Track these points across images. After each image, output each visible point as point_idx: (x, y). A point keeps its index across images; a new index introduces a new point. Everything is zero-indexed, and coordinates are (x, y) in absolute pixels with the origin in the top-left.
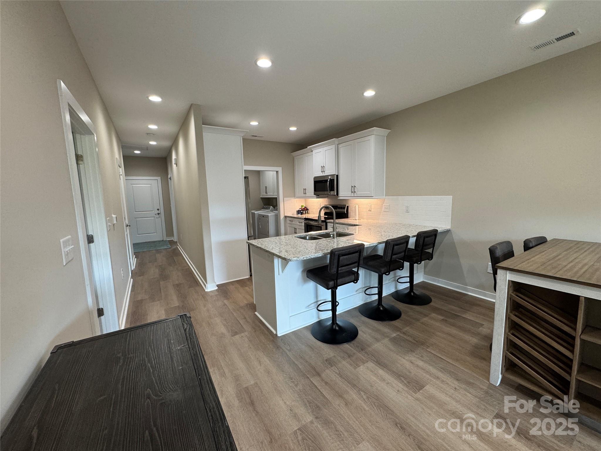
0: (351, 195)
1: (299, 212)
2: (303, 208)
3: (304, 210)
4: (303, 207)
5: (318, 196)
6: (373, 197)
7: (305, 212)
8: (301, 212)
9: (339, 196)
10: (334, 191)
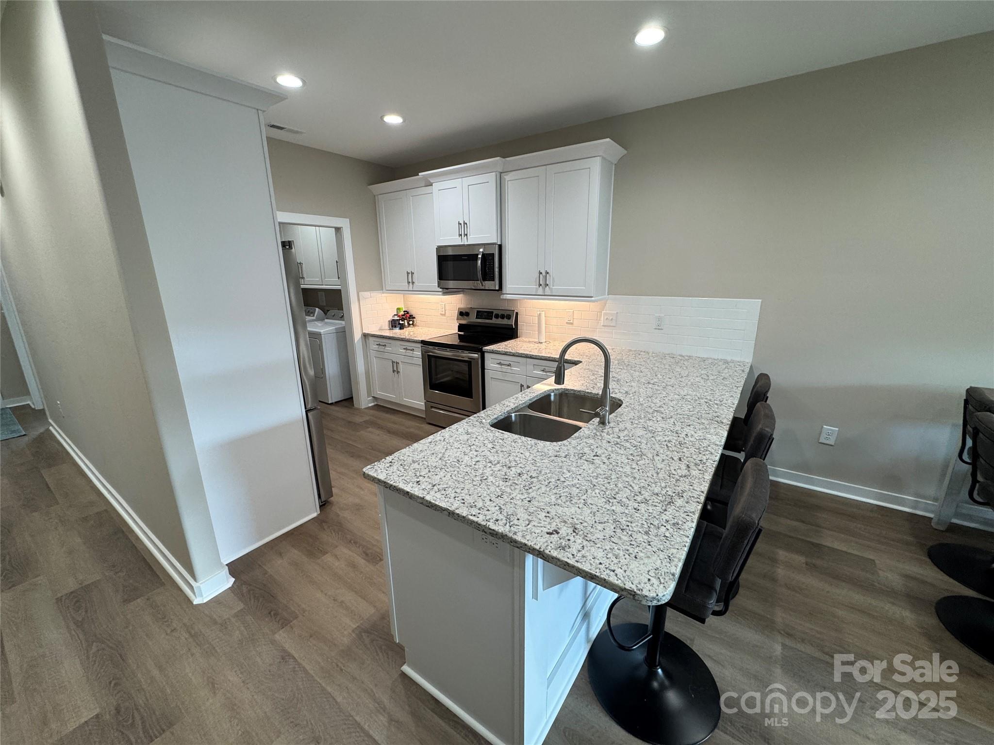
0: (536, 291)
1: (394, 324)
2: (402, 313)
3: (404, 319)
4: (400, 311)
5: (445, 291)
6: (592, 297)
7: (408, 323)
8: (399, 324)
9: (504, 291)
10: (494, 280)
